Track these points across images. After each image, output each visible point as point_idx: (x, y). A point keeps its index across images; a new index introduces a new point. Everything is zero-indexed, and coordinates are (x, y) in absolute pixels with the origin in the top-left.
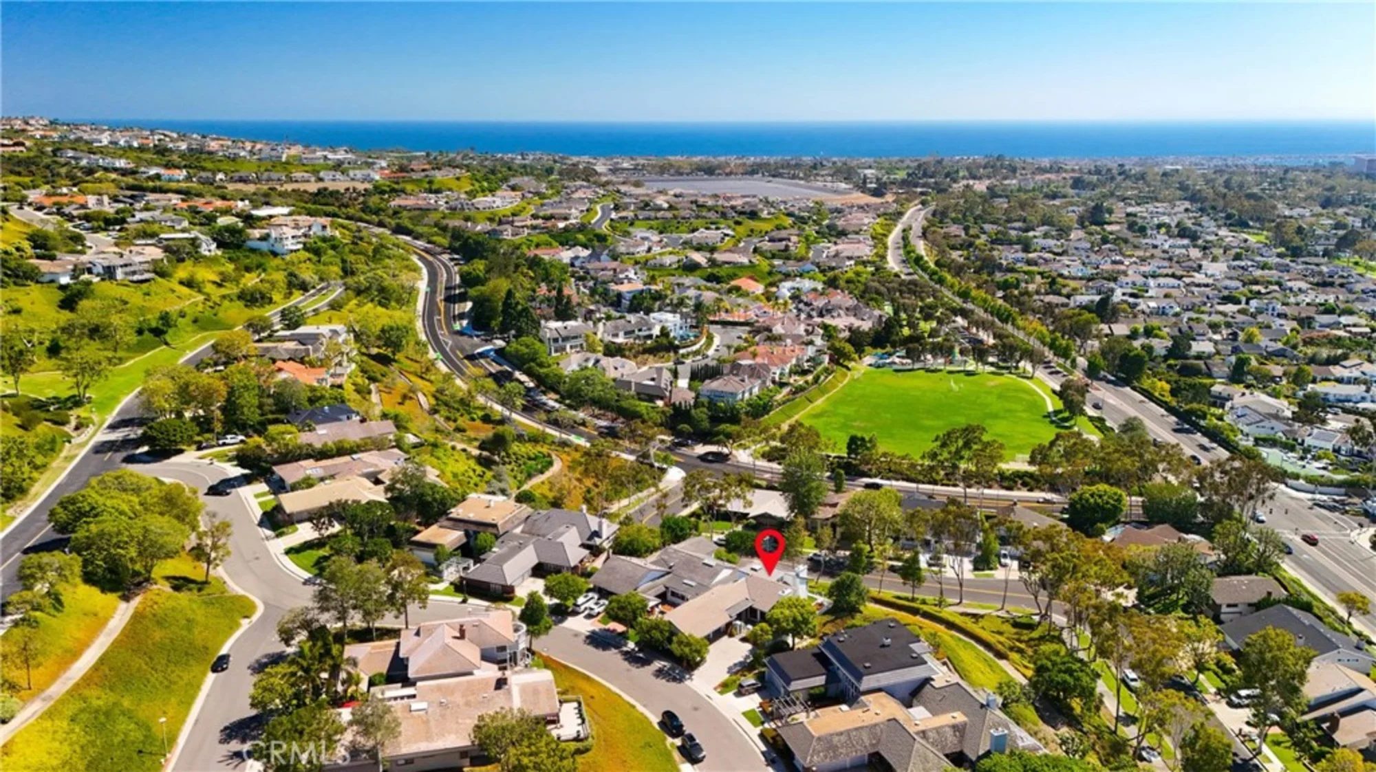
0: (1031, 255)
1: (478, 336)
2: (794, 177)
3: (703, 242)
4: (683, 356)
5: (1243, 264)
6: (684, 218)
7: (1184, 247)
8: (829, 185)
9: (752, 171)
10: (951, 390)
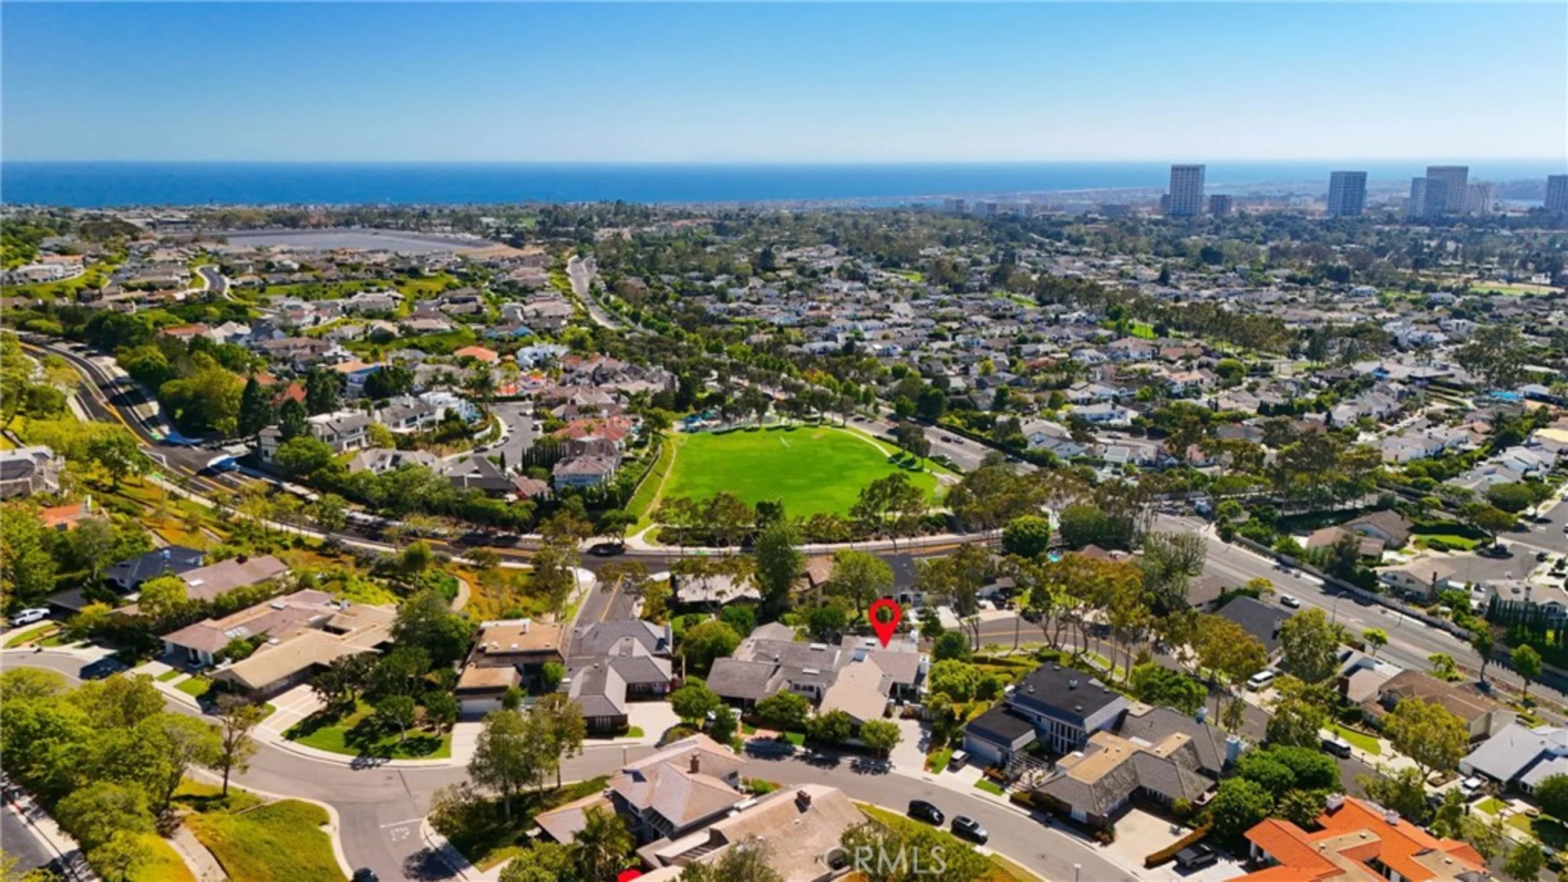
0: (733, 305)
1: (197, 445)
2: (403, 228)
3: (373, 307)
4: (480, 441)
5: (923, 302)
6: (329, 280)
7: (860, 289)
8: (452, 236)
9: (346, 221)
10: (784, 448)
